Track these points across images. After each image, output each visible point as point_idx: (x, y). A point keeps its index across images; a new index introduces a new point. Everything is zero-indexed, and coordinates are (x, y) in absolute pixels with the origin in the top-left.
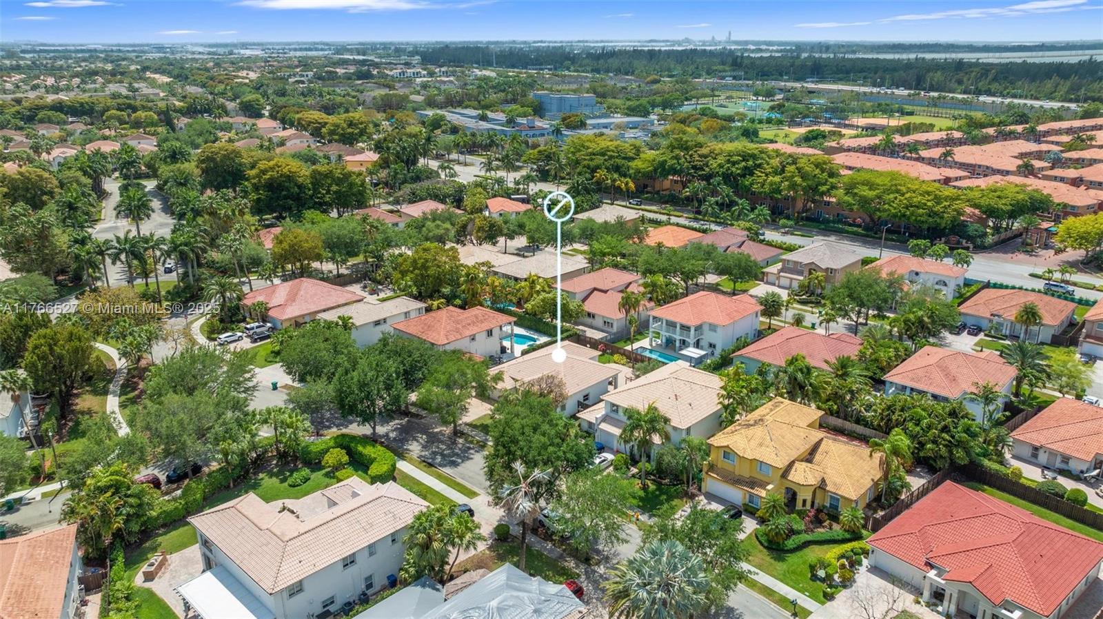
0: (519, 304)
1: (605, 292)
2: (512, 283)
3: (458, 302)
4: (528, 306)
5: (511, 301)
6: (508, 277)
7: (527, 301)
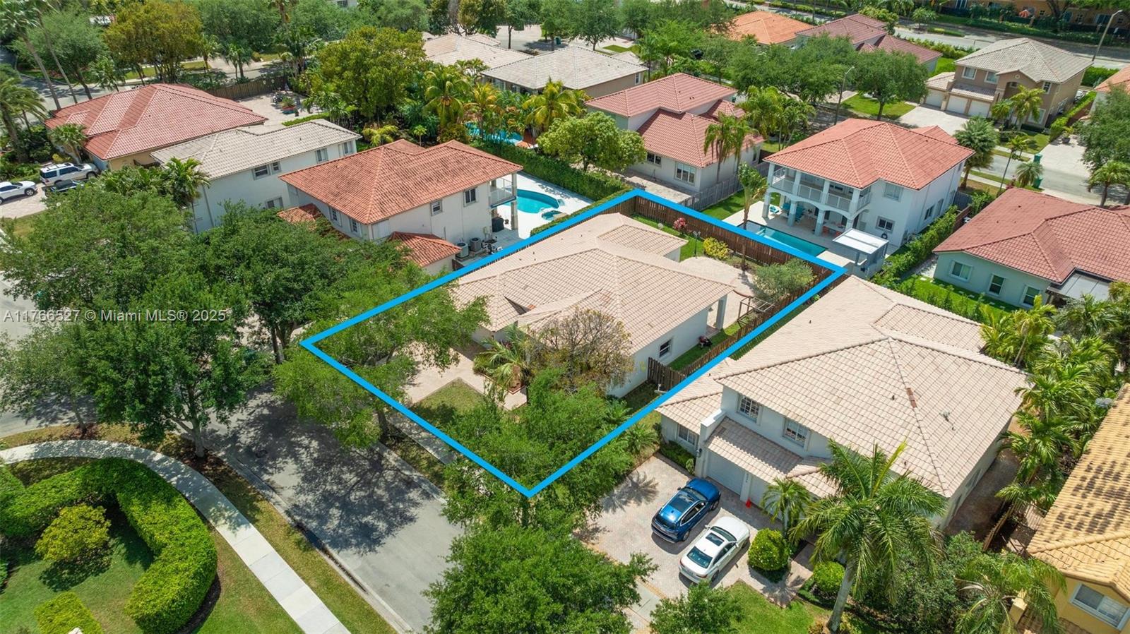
0: (529, 135)
1: (679, 116)
2: (517, 97)
3: (420, 130)
4: (545, 140)
5: (514, 129)
6: (511, 86)
7: (543, 130)
